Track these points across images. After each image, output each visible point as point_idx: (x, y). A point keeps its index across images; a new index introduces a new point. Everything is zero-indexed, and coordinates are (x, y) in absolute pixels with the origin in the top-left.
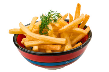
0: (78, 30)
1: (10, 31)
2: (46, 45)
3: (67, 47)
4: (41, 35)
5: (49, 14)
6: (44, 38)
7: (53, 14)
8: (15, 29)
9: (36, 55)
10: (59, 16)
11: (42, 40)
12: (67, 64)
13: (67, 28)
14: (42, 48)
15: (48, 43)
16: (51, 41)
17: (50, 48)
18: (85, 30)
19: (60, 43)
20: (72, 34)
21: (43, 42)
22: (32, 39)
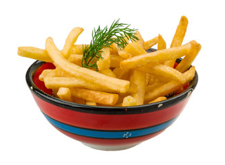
0: (165, 71)
1: (20, 49)
2: (88, 91)
3: (129, 100)
4: (82, 68)
5: (112, 28)
6: (86, 75)
7: (121, 30)
8: (32, 48)
9: (58, 106)
10: (132, 35)
11: (81, 78)
12: (125, 138)
13: (141, 61)
14: (79, 95)
15: (92, 86)
16: (97, 81)
17: (94, 97)
18: (183, 73)
19: (115, 88)
20: (157, 80)
21: (81, 83)
22: (63, 73)
